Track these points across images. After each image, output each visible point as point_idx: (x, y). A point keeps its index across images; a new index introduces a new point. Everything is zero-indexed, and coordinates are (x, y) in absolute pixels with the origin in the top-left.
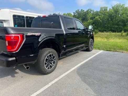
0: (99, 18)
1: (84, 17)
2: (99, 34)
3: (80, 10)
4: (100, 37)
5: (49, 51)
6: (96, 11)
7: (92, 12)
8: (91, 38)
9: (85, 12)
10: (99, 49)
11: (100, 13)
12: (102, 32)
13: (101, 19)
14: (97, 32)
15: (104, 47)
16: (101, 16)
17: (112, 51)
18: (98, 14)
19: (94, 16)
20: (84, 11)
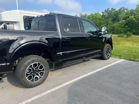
0: (134, 17)
1: (115, 17)
2: (132, 37)
3: (110, 9)
4: (132, 40)
5: (32, 59)
6: (131, 9)
7: (125, 11)
8: (106, 43)
9: (117, 11)
10: (120, 57)
11: (136, 11)
12: (137, 35)
13: (136, 19)
14: (130, 35)
15: (128, 55)
16: (136, 16)
17: (137, 61)
18: (133, 13)
19: (128, 15)
20: (115, 9)
